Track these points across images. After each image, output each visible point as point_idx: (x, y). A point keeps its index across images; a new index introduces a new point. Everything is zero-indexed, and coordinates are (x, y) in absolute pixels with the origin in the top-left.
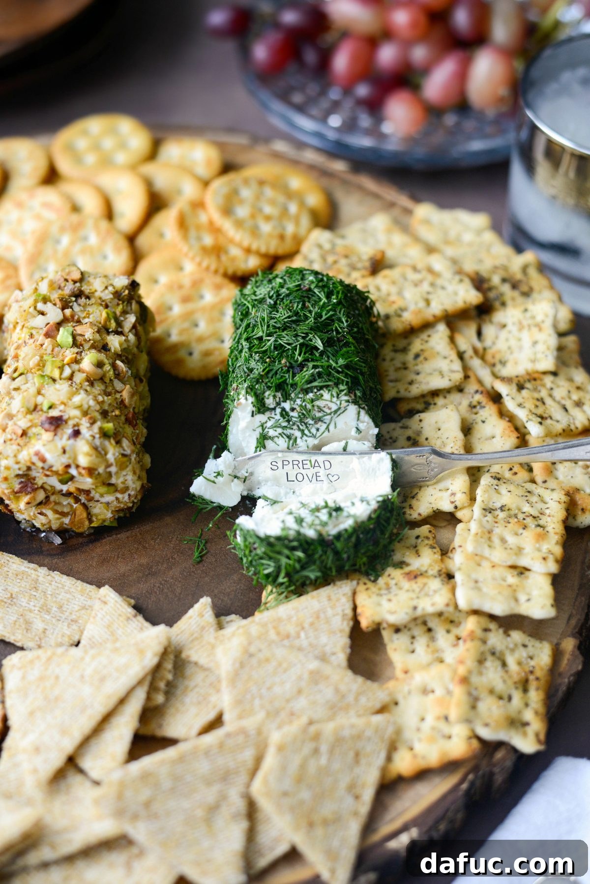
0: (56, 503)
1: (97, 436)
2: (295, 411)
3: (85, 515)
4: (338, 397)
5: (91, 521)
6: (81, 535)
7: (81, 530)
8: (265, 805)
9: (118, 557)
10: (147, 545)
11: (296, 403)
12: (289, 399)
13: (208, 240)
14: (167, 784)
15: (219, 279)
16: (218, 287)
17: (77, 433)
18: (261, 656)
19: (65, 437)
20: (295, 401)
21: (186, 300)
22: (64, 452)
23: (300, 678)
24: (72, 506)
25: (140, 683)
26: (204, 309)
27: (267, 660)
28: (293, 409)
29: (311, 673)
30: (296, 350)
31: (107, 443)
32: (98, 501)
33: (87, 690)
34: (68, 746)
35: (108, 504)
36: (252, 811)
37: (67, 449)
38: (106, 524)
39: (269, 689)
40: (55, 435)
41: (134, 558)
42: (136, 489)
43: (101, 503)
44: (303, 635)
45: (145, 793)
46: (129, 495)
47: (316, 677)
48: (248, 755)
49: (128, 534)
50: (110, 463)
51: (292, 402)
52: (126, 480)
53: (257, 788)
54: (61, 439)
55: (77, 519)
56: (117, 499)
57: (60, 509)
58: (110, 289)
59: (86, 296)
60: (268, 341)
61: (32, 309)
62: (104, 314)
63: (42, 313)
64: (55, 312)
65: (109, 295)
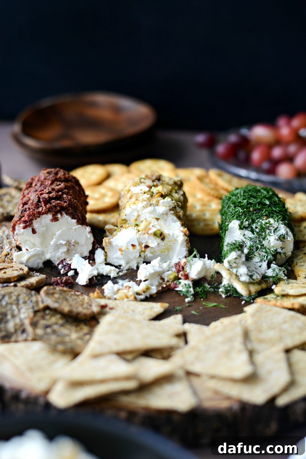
2: (258, 228)
4: (278, 222)
11: (258, 224)
12: (255, 223)
20: (257, 224)
21: (203, 205)
28: (256, 228)
30: (256, 205)
51: (256, 224)
58: (172, 180)
59: (162, 181)
60: (243, 202)
61: (139, 182)
62: (170, 187)
63: (144, 183)
64: (149, 183)
65: (171, 182)
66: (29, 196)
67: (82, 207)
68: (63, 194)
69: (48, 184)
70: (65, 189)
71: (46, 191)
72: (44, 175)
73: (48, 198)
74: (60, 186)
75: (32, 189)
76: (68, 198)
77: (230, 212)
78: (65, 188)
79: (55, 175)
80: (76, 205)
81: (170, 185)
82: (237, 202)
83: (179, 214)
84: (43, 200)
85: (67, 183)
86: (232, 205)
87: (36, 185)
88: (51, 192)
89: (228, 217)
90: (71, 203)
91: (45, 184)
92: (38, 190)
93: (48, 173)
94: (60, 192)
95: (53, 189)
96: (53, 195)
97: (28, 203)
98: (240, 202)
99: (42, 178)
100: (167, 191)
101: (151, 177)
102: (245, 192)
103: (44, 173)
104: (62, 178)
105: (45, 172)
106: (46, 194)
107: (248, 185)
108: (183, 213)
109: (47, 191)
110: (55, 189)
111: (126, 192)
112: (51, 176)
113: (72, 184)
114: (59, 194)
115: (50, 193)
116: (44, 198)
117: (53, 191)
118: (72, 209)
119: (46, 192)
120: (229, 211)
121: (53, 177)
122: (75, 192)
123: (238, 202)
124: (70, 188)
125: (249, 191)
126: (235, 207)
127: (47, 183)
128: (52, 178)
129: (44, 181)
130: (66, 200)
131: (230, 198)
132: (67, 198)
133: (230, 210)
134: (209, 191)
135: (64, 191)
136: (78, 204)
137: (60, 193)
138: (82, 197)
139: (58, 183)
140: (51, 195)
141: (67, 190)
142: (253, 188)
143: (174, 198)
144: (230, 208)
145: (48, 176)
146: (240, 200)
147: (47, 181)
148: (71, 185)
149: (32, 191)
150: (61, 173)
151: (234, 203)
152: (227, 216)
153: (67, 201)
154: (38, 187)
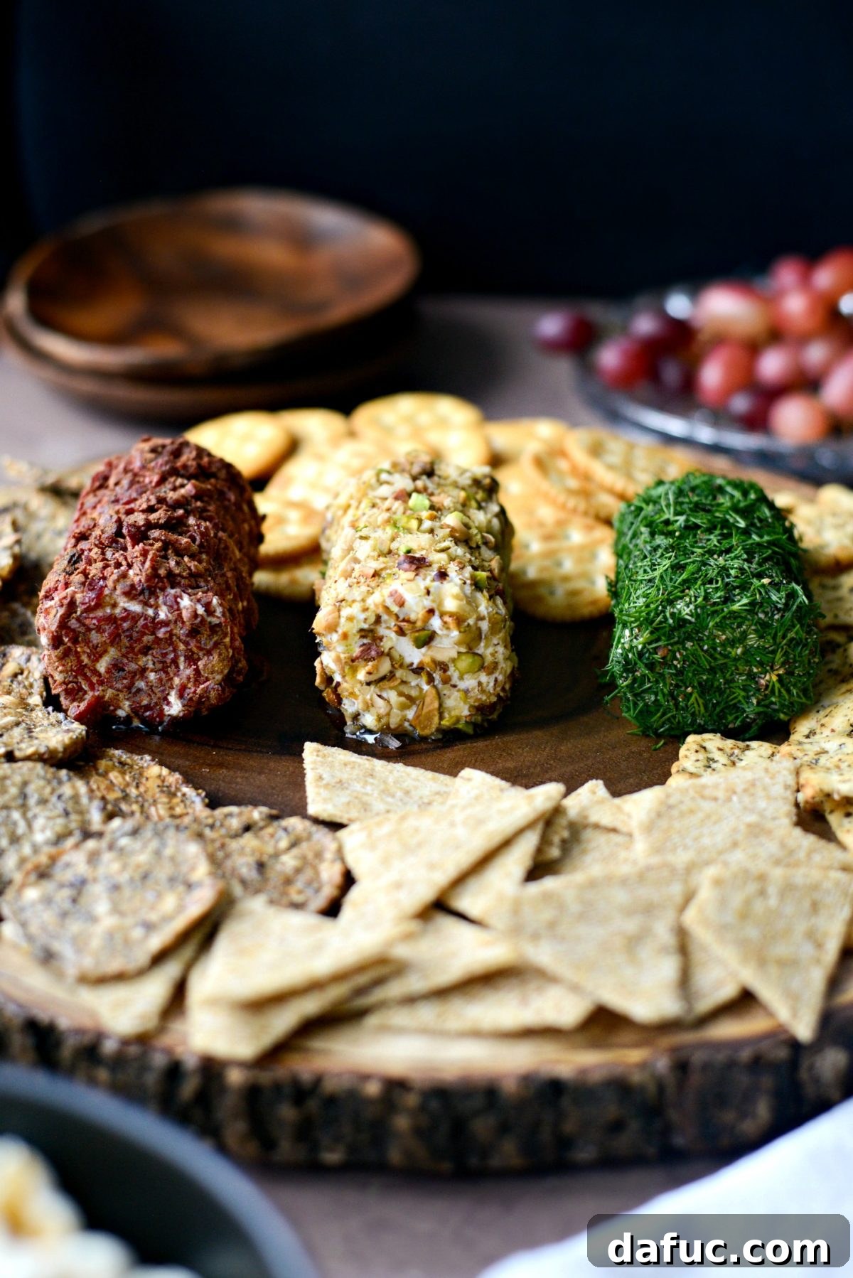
0: (403, 682)
1: (468, 582)
3: (436, 705)
5: (441, 718)
6: (424, 739)
7: (427, 732)
8: (702, 934)
9: (476, 761)
10: (513, 753)
13: (573, 483)
14: (574, 907)
15: (590, 521)
16: (589, 528)
17: (443, 575)
18: (684, 808)
19: (429, 578)
21: (548, 538)
22: (428, 593)
23: (735, 830)
24: (421, 690)
25: (529, 826)
26: (571, 550)
27: (692, 812)
29: (749, 826)
31: (479, 595)
32: (455, 686)
33: (460, 832)
34: (441, 878)
35: (466, 692)
36: (683, 945)
37: (432, 590)
38: (460, 726)
39: (696, 839)
40: (417, 575)
41: (497, 762)
42: (506, 671)
43: (459, 691)
44: (735, 798)
45: (547, 914)
46: (496, 680)
47: (756, 831)
48: (676, 890)
49: (487, 743)
50: (482, 615)
52: (496, 652)
53: (691, 917)
54: (424, 579)
55: (425, 710)
56: (480, 684)
57: (405, 690)
58: (468, 475)
59: (439, 477)
60: (677, 521)
61: (373, 481)
62: (463, 494)
63: (388, 483)
64: (403, 482)
65: (466, 481)
66: (95, 515)
67: (240, 550)
68: (187, 513)
69: (151, 482)
70: (196, 501)
71: (140, 506)
72: (142, 457)
73: (143, 526)
74: (182, 491)
75: (106, 495)
76: (199, 528)
77: (639, 550)
78: (198, 496)
79: (172, 457)
80: (222, 546)
81: (463, 489)
82: (659, 521)
83: (489, 565)
84: (129, 531)
85: (203, 482)
86: (643, 529)
87: (117, 484)
88: (156, 507)
89: (632, 562)
90: (207, 540)
91: (143, 481)
92: (122, 499)
93: (153, 450)
94: (180, 508)
95: (161, 501)
96: (159, 519)
97: (90, 535)
98: (667, 522)
99: (137, 465)
100: (454, 503)
101: (408, 467)
102: (680, 493)
103: (142, 452)
104: (192, 466)
105: (147, 446)
106: (141, 513)
107: (693, 474)
108: (500, 564)
109: (144, 506)
110: (168, 499)
111: (340, 513)
112: (160, 461)
113: (218, 486)
114: (176, 514)
115: (151, 510)
116: (134, 525)
117: (159, 506)
118: (210, 558)
119: (140, 509)
120: (636, 545)
121: (167, 463)
122: (226, 509)
123: (661, 522)
124: (211, 497)
125: (693, 489)
126: (652, 534)
127: (147, 480)
128: (161, 465)
129: (141, 473)
130: (195, 532)
131: (640, 509)
132: (196, 528)
133: (638, 541)
134: (562, 498)
135: (191, 505)
136: (228, 544)
137: (181, 512)
138: (244, 521)
139: (179, 481)
140: (153, 517)
141: (202, 501)
142: (704, 482)
143: (473, 522)
144: (638, 538)
145: (151, 461)
146: (666, 516)
147: (147, 473)
148: (215, 486)
149: (106, 499)
150: (191, 452)
151: (650, 525)
152: (629, 560)
153: (195, 535)
154: (123, 491)
